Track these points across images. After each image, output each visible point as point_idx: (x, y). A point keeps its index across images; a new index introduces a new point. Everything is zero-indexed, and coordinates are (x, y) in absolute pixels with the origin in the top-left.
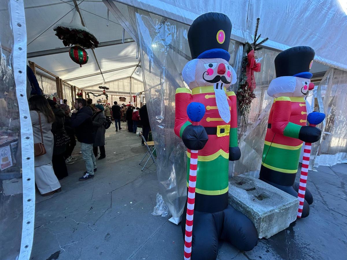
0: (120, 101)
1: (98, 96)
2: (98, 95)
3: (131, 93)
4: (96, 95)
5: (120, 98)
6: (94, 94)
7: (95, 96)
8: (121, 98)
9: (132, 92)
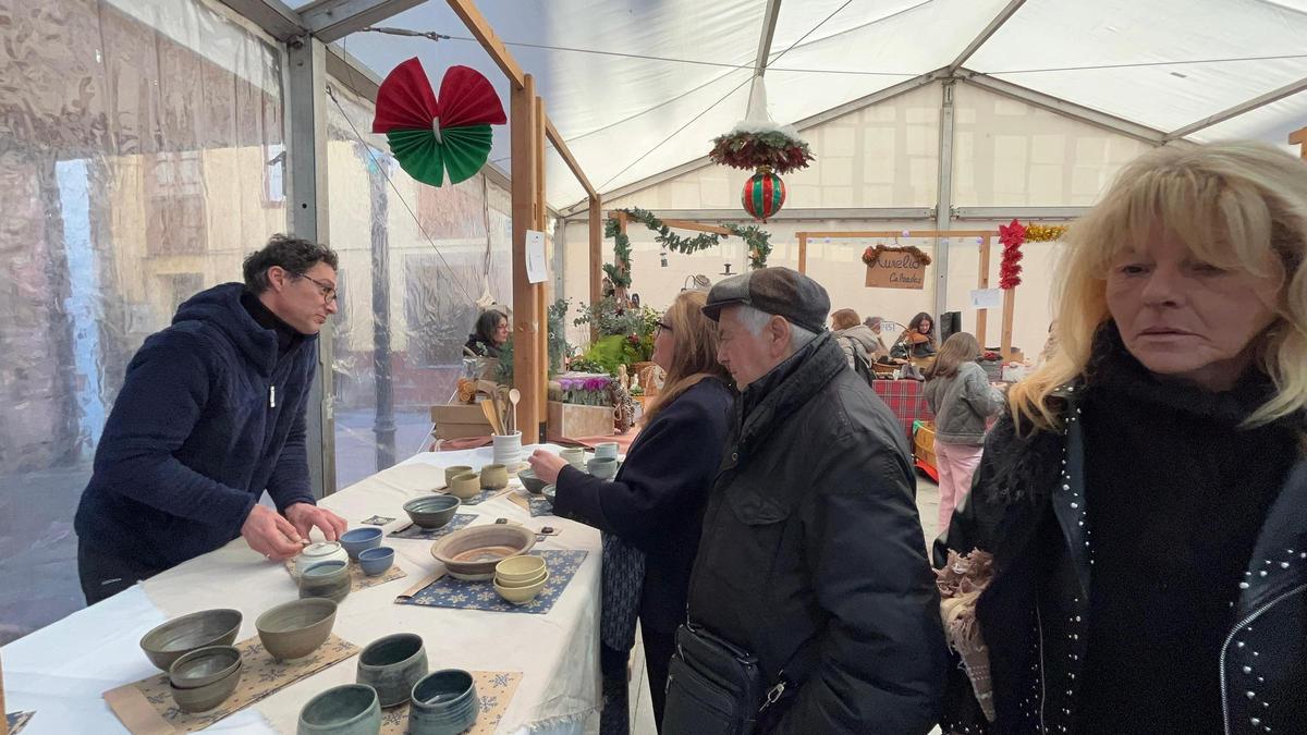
0: (870, 283)
1: (694, 243)
2: (694, 235)
3: (944, 217)
4: (683, 234)
5: (872, 258)
6: (664, 231)
7: (673, 242)
8: (884, 256)
9: (959, 203)
